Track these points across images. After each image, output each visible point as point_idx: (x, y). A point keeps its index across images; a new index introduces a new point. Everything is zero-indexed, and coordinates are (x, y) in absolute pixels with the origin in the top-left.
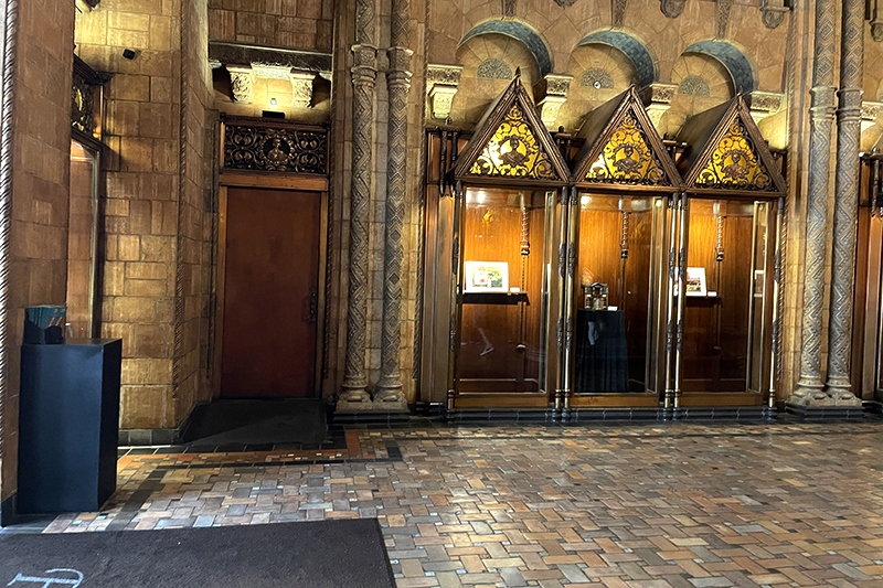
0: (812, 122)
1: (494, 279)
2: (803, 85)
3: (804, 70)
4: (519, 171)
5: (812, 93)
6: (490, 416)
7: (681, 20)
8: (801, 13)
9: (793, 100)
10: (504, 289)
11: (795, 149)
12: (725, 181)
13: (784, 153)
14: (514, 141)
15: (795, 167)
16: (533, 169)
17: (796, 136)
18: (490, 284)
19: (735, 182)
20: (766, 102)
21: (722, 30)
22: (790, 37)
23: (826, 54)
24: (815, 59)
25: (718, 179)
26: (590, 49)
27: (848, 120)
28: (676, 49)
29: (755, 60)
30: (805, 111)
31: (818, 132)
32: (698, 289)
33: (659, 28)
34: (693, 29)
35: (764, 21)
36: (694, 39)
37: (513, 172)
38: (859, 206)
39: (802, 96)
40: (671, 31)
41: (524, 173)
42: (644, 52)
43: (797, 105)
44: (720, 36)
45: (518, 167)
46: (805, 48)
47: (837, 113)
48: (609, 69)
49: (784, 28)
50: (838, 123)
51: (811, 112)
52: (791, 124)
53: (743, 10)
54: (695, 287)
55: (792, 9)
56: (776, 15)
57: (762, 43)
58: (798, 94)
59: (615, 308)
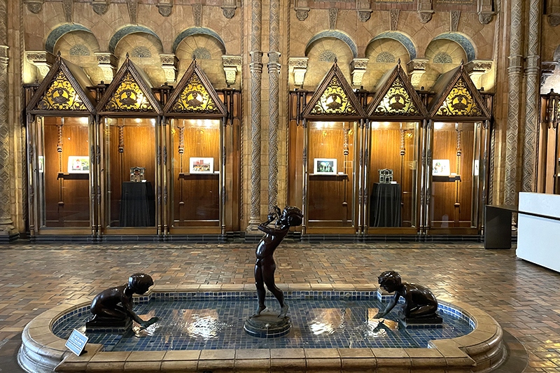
1: (85, 166)
2: (247, 50)
3: (248, 42)
4: (64, 107)
5: (251, 55)
7: (172, 17)
11: (245, 88)
12: (189, 109)
13: (240, 91)
14: (60, 90)
15: (246, 99)
17: (245, 81)
18: (82, 169)
19: (195, 109)
20: (232, 62)
21: (198, 22)
22: (241, 22)
23: (254, 32)
25: (184, 108)
26: (135, 36)
27: (271, 70)
28: (172, 34)
29: (223, 37)
31: (252, 78)
32: (208, 170)
33: (160, 22)
34: (180, 22)
37: (61, 107)
38: (290, 120)
40: (167, 24)
41: (67, 108)
43: (244, 62)
44: (197, 25)
45: (63, 105)
46: (248, 29)
48: (148, 46)
52: (243, 74)
53: (210, 9)
54: (206, 169)
56: (229, 11)
58: (245, 56)
59: (145, 181)
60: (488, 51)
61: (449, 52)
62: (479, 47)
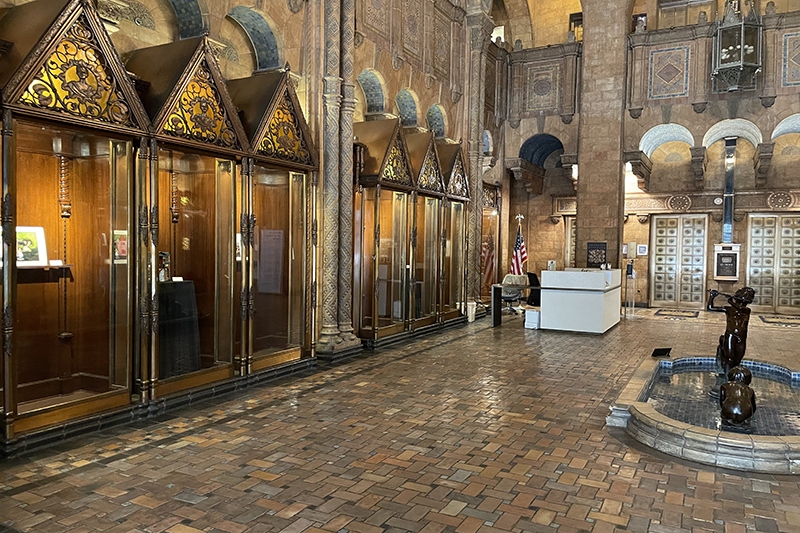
0: (325, 106)
2: (317, 73)
3: (318, 59)
4: (91, 109)
5: (324, 80)
8: (314, 6)
9: (310, 84)
10: (42, 262)
11: (313, 129)
12: (279, 151)
14: (81, 68)
16: (107, 110)
18: (21, 256)
19: (286, 153)
23: (333, 49)
24: (326, 52)
25: (275, 148)
27: (347, 110)
30: (320, 96)
31: (331, 116)
37: (83, 109)
39: (316, 82)
41: (96, 113)
44: (257, 6)
46: (318, 39)
48: (150, 7)
49: (301, 15)
51: (324, 98)
52: (310, 106)
56: (299, 2)
57: (287, 24)
58: (313, 80)
59: (180, 279)
62: (449, 125)
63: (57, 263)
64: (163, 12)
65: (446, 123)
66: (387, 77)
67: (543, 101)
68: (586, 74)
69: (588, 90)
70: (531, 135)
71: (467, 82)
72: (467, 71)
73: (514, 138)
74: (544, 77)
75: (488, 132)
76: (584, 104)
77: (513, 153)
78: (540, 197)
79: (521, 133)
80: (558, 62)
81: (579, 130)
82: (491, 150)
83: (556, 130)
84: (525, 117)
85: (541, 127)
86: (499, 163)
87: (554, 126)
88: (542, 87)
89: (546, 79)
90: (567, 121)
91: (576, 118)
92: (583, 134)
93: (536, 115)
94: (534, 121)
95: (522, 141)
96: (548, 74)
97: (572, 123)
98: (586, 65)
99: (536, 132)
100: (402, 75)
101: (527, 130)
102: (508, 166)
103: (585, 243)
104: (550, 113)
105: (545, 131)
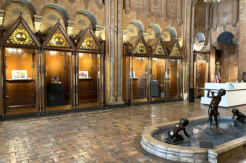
0: (110, 34)
1: (22, 75)
2: (108, 24)
3: (108, 21)
5: (110, 27)
6: (18, 116)
7: (75, 4)
8: (107, 6)
10: (26, 78)
11: (107, 41)
12: (88, 48)
13: (105, 42)
14: (21, 34)
15: (107, 45)
16: (28, 43)
17: (107, 37)
18: (21, 77)
19: (90, 49)
20: (100, 28)
21: (86, 8)
22: (105, 11)
23: (113, 17)
24: (111, 18)
25: (86, 48)
26: (50, 9)
27: (119, 34)
28: (74, 11)
29: (96, 17)
30: (109, 31)
31: (112, 37)
33: (69, 5)
34: (78, 6)
35: (98, 7)
36: (79, 9)
37: (21, 43)
38: (123, 55)
40: (72, 6)
41: (25, 44)
42: (65, 12)
43: (107, 29)
44: (86, 9)
45: (23, 42)
46: (108, 15)
47: (117, 32)
48: (57, 15)
49: (103, 9)
50: (117, 35)
51: (110, 31)
52: (106, 34)
53: (92, 3)
54: (85, 76)
55: (104, 4)
56: (100, 5)
57: (98, 12)
58: (107, 27)
59: (61, 83)
60: (180, 35)
61: (167, 34)
62: (177, 33)
63: (30, 79)
64: (61, 16)
65: (176, 33)
66: (143, 21)
67: (225, 20)
68: (241, 7)
69: (242, 13)
70: (221, 33)
71: (185, 18)
72: (185, 14)
73: (215, 34)
74: (225, 10)
75: (202, 33)
76: (241, 19)
77: (214, 40)
78: (234, 55)
79: (217, 32)
80: (231, 4)
81: (239, 29)
82: (205, 39)
83: (230, 30)
84: (218, 26)
85: (225, 29)
86: (209, 44)
87: (230, 29)
88: (225, 14)
89: (226, 11)
90: (235, 26)
91: (238, 24)
92: (241, 30)
93: (223, 25)
94: (222, 27)
95: (218, 35)
96: (227, 9)
97: (236, 26)
98: (241, 4)
99: (223, 31)
100: (150, 20)
101: (219, 31)
102: (213, 44)
103: (242, 72)
104: (228, 24)
105: (226, 31)
